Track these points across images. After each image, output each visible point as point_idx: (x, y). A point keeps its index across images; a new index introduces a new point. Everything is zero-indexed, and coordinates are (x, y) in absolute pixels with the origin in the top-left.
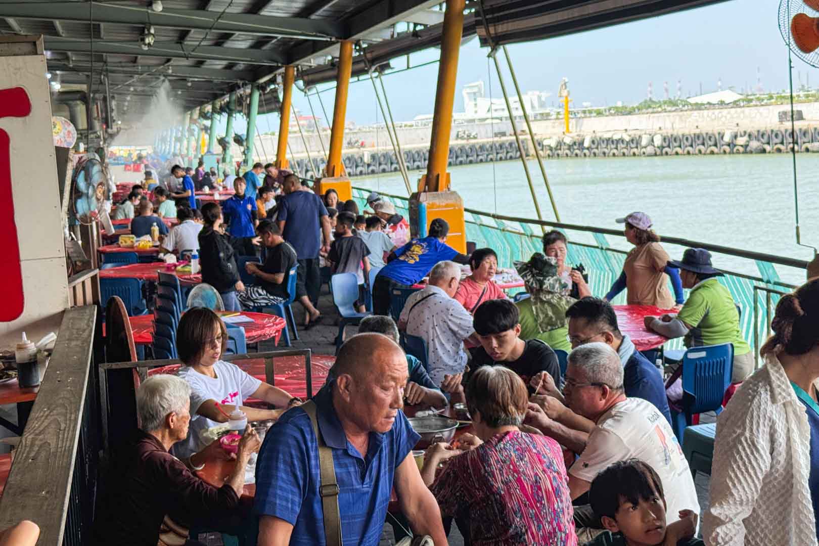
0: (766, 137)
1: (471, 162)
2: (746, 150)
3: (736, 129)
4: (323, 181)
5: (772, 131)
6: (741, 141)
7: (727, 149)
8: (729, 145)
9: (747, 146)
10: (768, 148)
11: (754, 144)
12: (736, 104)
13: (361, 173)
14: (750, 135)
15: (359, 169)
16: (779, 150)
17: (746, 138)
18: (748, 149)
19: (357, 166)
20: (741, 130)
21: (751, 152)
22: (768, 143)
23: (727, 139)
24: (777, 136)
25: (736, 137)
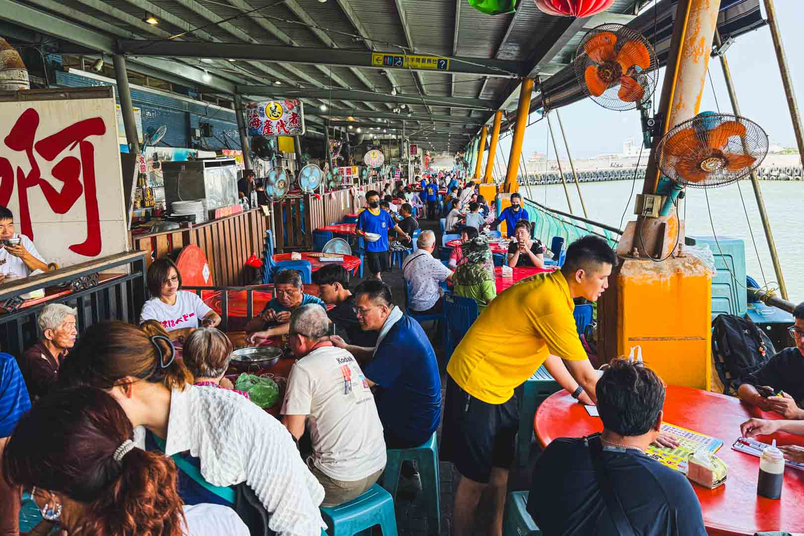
0: (790, 172)
1: (617, 179)
2: (777, 178)
3: (772, 167)
4: (481, 185)
5: (794, 168)
6: (775, 173)
7: (766, 178)
8: (767, 175)
9: (778, 176)
10: (791, 178)
11: (782, 175)
12: (781, 153)
13: (556, 183)
14: (780, 170)
15: (555, 181)
16: (798, 179)
17: (778, 172)
18: (779, 178)
19: (554, 179)
20: (775, 167)
21: (780, 180)
22: (792, 175)
23: (766, 172)
24: (797, 171)
25: (772, 171)
